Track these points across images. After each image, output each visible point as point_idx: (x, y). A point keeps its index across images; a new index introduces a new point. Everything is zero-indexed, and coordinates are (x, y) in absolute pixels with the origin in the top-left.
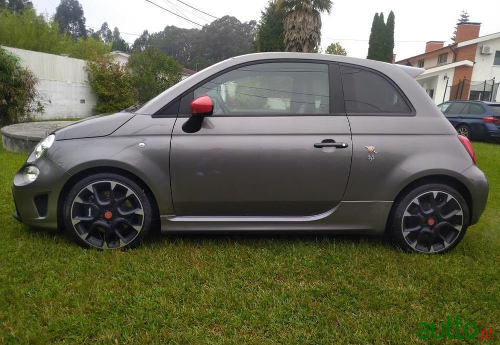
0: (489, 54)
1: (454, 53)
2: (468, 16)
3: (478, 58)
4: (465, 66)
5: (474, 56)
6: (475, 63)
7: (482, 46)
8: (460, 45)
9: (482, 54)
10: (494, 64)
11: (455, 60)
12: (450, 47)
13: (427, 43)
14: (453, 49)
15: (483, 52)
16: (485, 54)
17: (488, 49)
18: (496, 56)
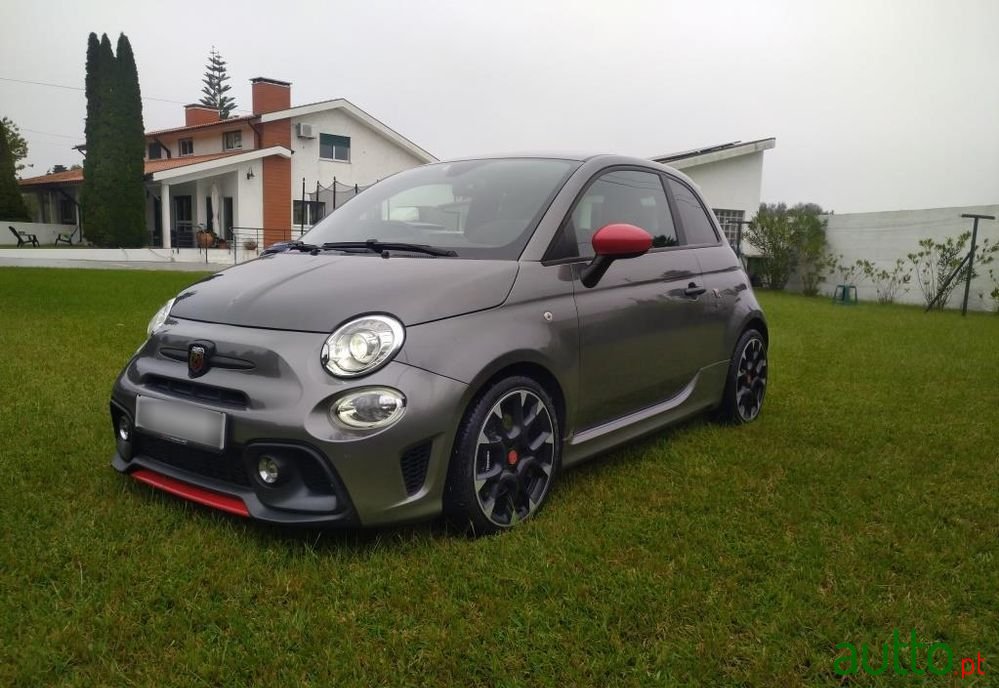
0: (310, 138)
1: (256, 132)
2: (224, 63)
3: (295, 144)
4: (278, 158)
5: (289, 139)
6: (293, 152)
7: (299, 124)
8: (266, 118)
9: (300, 137)
10: (321, 156)
11: (259, 146)
12: (247, 120)
13: (187, 107)
14: (253, 124)
15: (302, 134)
16: (306, 139)
17: (308, 129)
18: (321, 143)
